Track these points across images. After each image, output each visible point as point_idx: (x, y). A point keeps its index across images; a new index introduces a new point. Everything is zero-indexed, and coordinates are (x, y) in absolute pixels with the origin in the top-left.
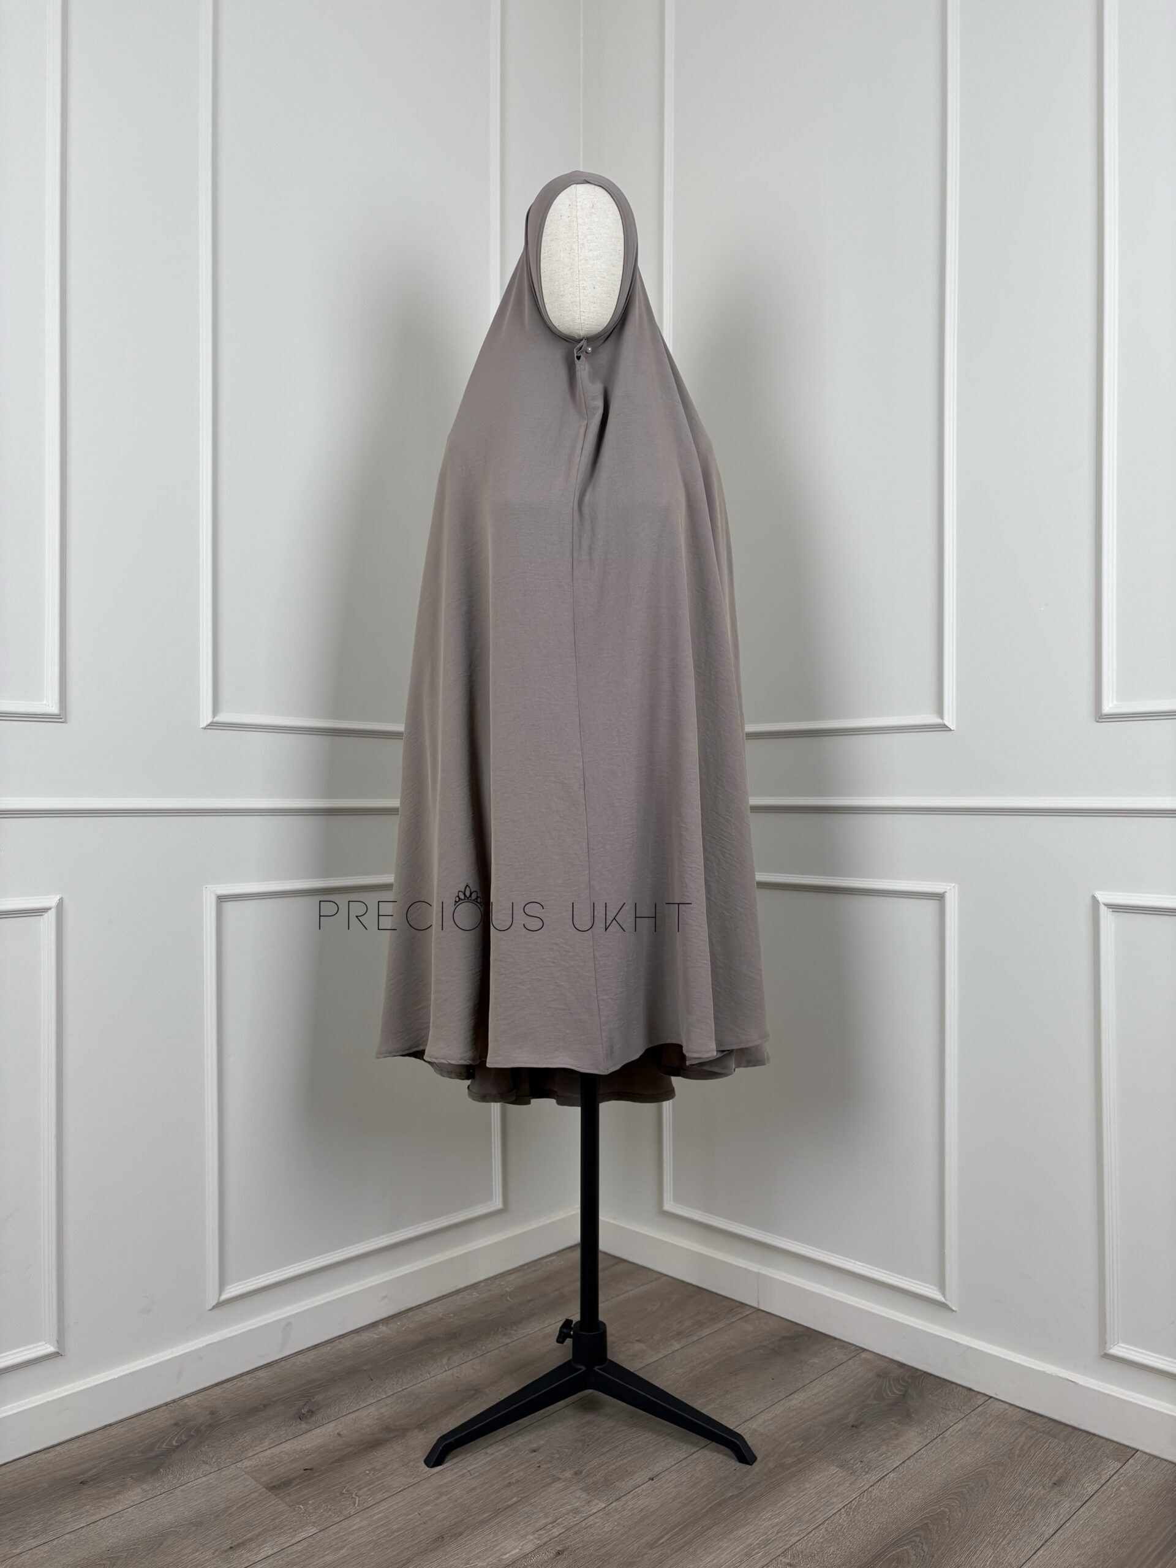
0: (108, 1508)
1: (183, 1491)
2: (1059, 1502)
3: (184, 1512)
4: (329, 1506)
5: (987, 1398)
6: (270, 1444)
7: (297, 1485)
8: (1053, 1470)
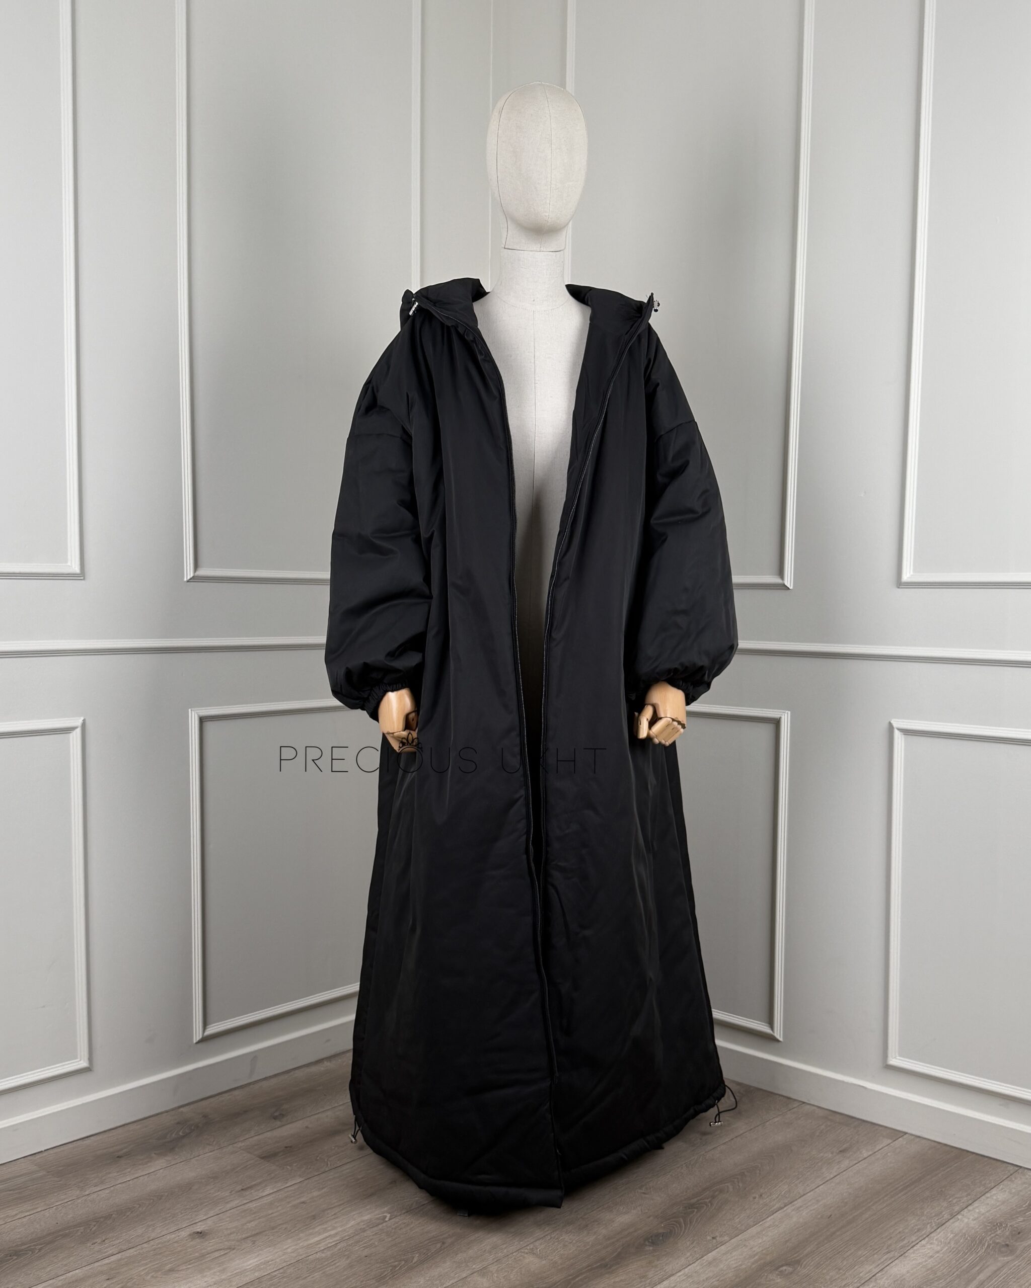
0: (144, 1170)
2: (841, 1161)
3: (202, 1172)
4: (309, 1167)
5: (801, 1103)
6: (255, 1134)
8: (841, 1144)
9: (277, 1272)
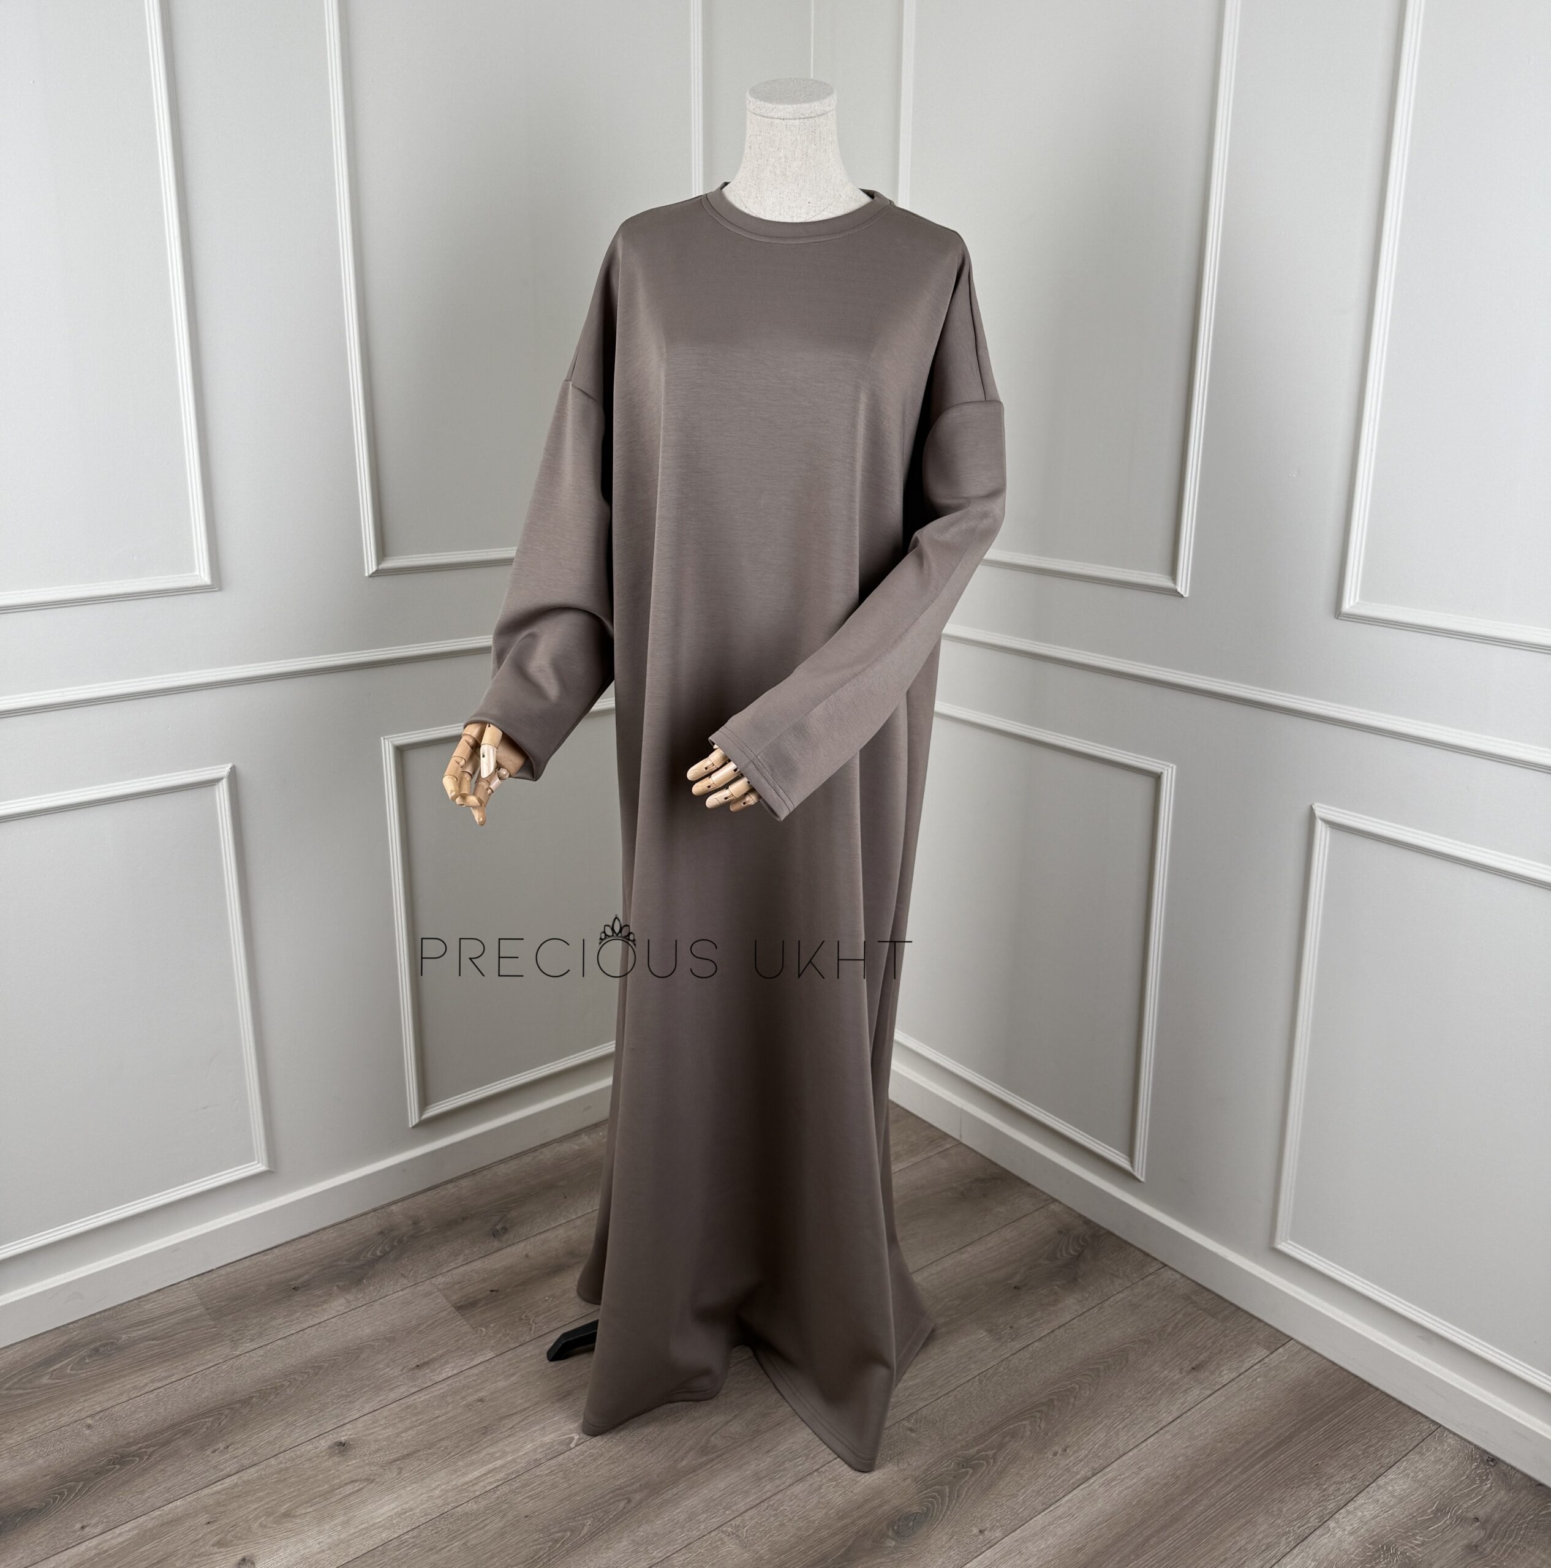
0: (315, 1317)
1: (382, 1304)
2: (1191, 1388)
3: (380, 1328)
4: (508, 1331)
5: (1161, 1266)
6: (463, 1261)
7: (481, 1307)
8: (1198, 1352)
9: (411, 1533)
